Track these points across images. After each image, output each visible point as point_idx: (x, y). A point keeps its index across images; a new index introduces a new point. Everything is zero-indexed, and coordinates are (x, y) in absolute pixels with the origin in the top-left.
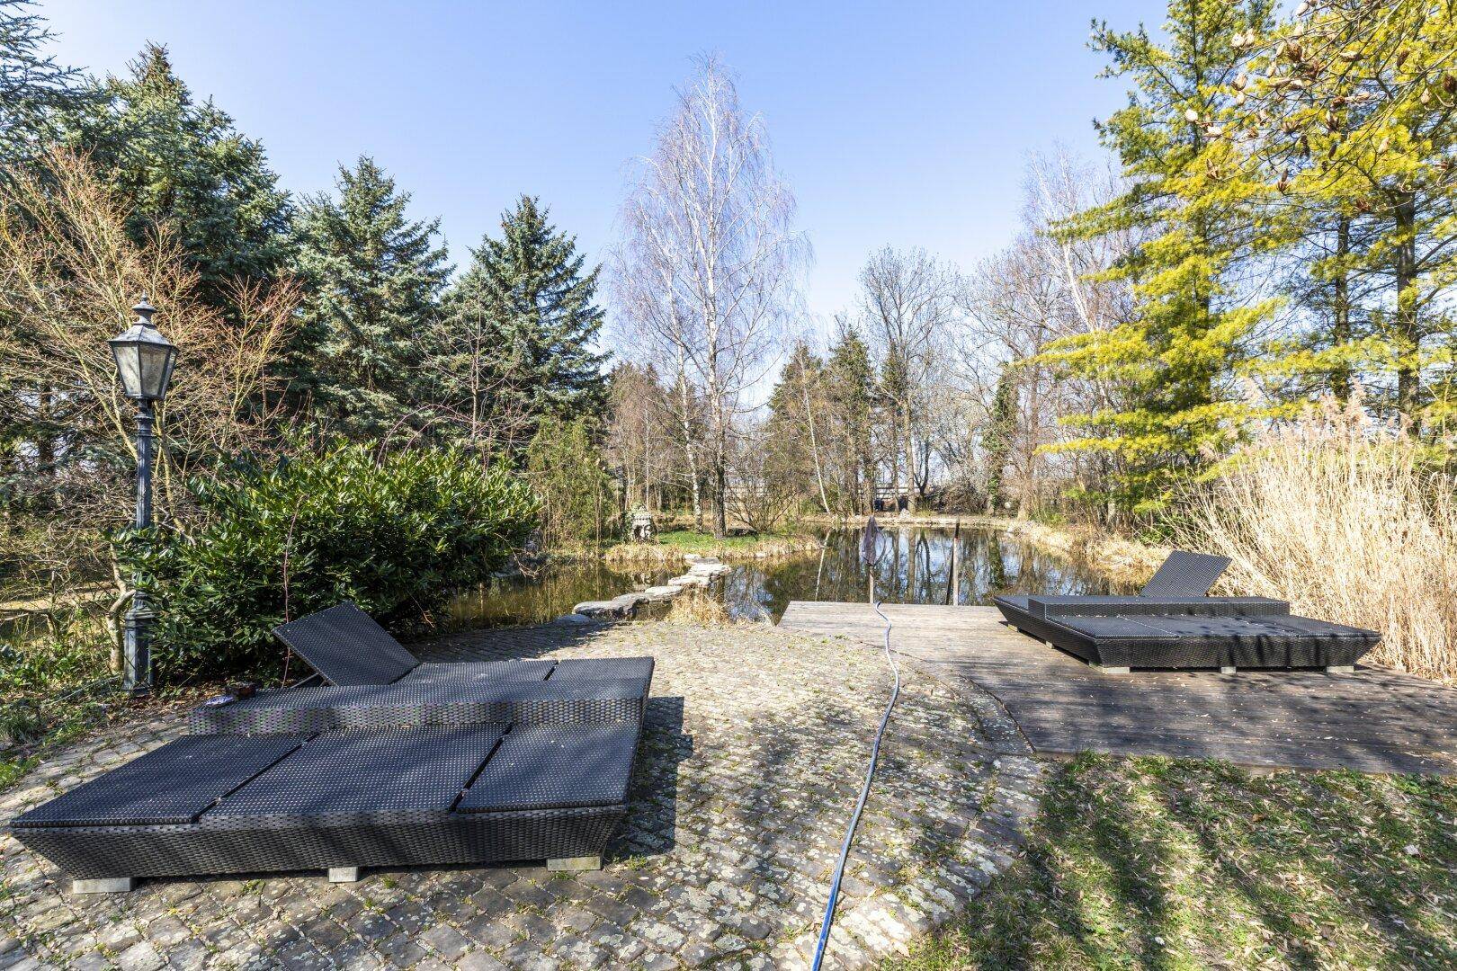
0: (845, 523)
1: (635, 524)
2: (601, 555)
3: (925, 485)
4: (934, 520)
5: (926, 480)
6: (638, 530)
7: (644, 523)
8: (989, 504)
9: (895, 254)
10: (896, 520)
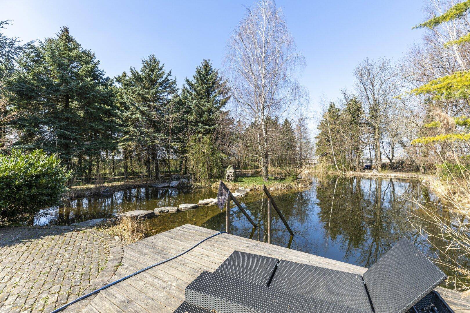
0: (344, 175)
1: (227, 174)
2: (211, 186)
3: (392, 159)
4: (388, 174)
5: (393, 157)
6: (229, 176)
7: (231, 174)
8: (421, 168)
9: (370, 62)
10: (370, 174)
